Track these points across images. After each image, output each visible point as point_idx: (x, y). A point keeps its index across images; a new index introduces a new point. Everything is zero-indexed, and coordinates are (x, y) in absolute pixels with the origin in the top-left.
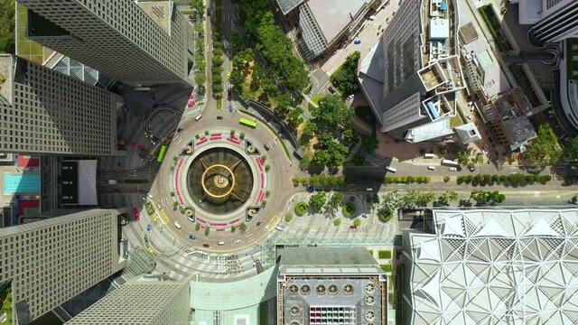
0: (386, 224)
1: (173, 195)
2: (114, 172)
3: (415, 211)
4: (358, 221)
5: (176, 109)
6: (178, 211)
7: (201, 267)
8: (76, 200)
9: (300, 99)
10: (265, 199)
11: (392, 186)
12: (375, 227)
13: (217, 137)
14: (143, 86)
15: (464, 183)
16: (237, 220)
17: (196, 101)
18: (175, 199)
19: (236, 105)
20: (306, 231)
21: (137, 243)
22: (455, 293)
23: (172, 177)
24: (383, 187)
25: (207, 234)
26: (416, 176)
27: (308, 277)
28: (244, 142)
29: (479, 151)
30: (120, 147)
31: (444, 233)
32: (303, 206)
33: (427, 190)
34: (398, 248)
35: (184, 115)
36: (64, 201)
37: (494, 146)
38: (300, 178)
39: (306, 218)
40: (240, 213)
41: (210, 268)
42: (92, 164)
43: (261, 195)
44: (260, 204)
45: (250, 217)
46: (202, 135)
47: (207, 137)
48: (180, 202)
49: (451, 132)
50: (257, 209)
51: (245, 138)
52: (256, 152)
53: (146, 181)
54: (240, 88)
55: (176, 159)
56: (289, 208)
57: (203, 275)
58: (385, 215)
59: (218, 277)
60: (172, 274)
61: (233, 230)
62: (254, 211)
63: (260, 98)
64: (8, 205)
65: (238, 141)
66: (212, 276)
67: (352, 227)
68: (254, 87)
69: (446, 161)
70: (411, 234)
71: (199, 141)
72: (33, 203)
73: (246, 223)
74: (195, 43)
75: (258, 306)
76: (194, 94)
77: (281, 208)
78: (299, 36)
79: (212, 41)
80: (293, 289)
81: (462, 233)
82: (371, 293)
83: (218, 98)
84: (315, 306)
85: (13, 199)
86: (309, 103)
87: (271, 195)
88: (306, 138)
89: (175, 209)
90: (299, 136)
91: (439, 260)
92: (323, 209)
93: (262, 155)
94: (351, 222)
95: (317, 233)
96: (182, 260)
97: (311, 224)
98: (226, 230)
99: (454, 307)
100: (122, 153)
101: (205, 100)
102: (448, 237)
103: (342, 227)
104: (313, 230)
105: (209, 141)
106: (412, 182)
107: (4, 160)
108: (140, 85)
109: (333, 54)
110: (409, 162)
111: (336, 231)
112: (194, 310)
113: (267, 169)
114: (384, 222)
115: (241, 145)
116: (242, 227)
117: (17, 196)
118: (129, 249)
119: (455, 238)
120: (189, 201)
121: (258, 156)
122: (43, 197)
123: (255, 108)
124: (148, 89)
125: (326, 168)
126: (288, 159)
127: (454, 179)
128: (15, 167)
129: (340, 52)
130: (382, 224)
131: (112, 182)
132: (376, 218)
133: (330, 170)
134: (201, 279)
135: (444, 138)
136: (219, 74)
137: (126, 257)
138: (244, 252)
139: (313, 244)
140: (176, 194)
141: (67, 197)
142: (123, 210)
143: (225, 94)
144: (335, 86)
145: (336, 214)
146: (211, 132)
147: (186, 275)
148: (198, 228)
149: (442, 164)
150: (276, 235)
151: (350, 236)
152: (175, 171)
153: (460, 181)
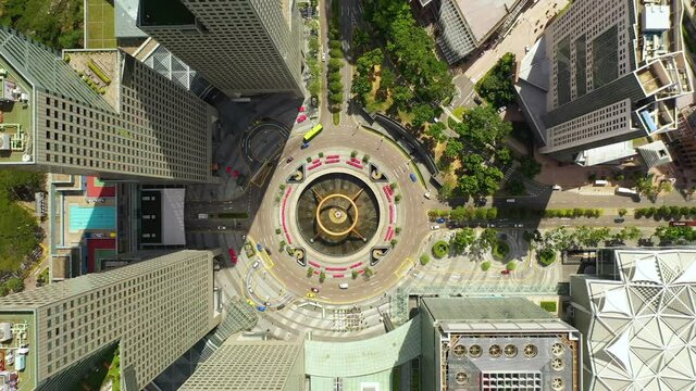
0: (545, 269)
1: (278, 232)
2: (205, 203)
3: (582, 251)
4: (512, 264)
5: (282, 125)
6: (285, 253)
7: (314, 323)
8: (159, 239)
9: (439, 112)
10: (394, 237)
11: (555, 221)
12: (532, 272)
13: (334, 159)
14: (242, 97)
15: (644, 217)
16: (360, 264)
17: (308, 115)
18: (281, 237)
19: (358, 120)
20: (446, 278)
21: (233, 293)
22: (646, 355)
23: (277, 211)
24: (543, 222)
25: (321, 281)
26: (584, 208)
27: (477, 335)
28: (368, 166)
29: (663, 177)
30: (215, 173)
31: (634, 280)
32: (443, 247)
33: (598, 226)
34: (566, 298)
35: (293, 132)
36: (146, 240)
37: (682, 171)
38: (439, 212)
39: (446, 261)
40: (363, 254)
41: (326, 323)
42: (180, 194)
43: (390, 233)
44: (387, 244)
45: (374, 260)
46: (315, 157)
47: (322, 160)
48: (287, 241)
49: (634, 153)
50: (384, 250)
51: (370, 161)
52: (383, 178)
53: (243, 215)
54: (362, 99)
55: (282, 188)
56: (425, 249)
57: (317, 333)
58: (545, 257)
59: (336, 334)
60: (277, 332)
61: (354, 276)
62: (380, 253)
63: (388, 112)
64: (76, 245)
65: (361, 164)
66: (328, 334)
67: (503, 273)
68: (381, 97)
69: (622, 190)
70: (588, 281)
71: (311, 164)
72: (107, 243)
73: (370, 268)
74: (307, 42)
75: (390, 371)
76: (304, 106)
77: (414, 249)
78: (439, 33)
79: (327, 40)
80: (459, 350)
81: (657, 280)
82: (558, 355)
83: (335, 111)
84: (490, 372)
85: (82, 238)
86: (450, 118)
87: (402, 232)
88: (446, 161)
89: (281, 250)
90: (437, 159)
91: (629, 312)
92: (467, 249)
93: (391, 182)
94: (504, 267)
95: (460, 280)
96: (289, 314)
97: (452, 269)
98: (346, 276)
99: (646, 372)
100: (216, 180)
101: (319, 113)
102: (638, 284)
103: (490, 272)
104: (454, 276)
105: (324, 165)
106: (579, 215)
107: (71, 189)
108: (239, 95)
109: (479, 56)
110: (576, 190)
111: (485, 277)
112: (308, 377)
113: (397, 199)
114: (544, 265)
115: (363, 170)
116: (366, 273)
117: (87, 234)
118: (224, 300)
119: (648, 285)
120: (298, 240)
121: (386, 184)
122: (120, 235)
123: (382, 123)
124: (248, 100)
125: (471, 199)
126: (423, 187)
127: (631, 212)
128: (84, 197)
129: (488, 54)
130: (541, 268)
131: (202, 216)
132: (533, 261)
133: (475, 201)
134: (314, 338)
135: (623, 160)
136: (338, 81)
137: (219, 309)
138: (369, 303)
139: (455, 294)
140: (282, 230)
141: (148, 235)
142: (218, 252)
143: (345, 106)
144: (481, 95)
145: (484, 256)
146: (326, 154)
147: (296, 332)
148: (309, 275)
149: (617, 193)
150: (408, 282)
151: (501, 285)
152: (282, 204)
153: (638, 215)
